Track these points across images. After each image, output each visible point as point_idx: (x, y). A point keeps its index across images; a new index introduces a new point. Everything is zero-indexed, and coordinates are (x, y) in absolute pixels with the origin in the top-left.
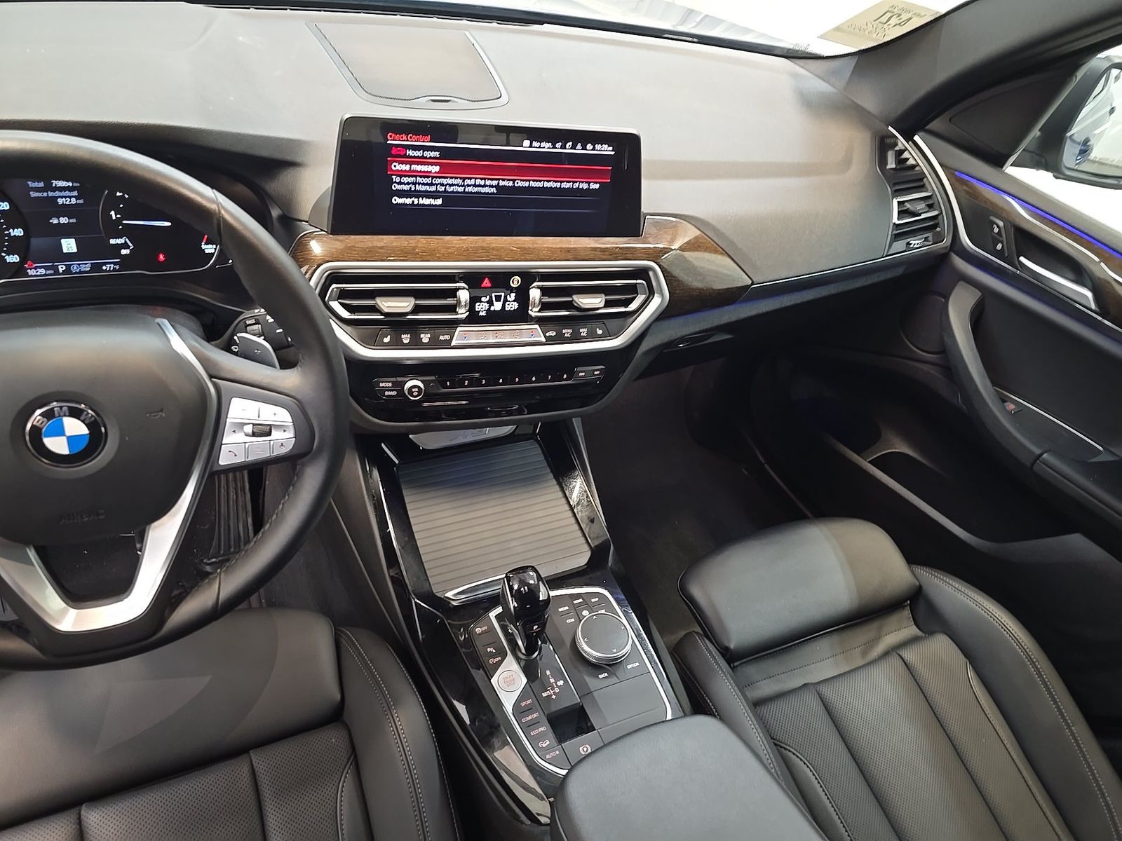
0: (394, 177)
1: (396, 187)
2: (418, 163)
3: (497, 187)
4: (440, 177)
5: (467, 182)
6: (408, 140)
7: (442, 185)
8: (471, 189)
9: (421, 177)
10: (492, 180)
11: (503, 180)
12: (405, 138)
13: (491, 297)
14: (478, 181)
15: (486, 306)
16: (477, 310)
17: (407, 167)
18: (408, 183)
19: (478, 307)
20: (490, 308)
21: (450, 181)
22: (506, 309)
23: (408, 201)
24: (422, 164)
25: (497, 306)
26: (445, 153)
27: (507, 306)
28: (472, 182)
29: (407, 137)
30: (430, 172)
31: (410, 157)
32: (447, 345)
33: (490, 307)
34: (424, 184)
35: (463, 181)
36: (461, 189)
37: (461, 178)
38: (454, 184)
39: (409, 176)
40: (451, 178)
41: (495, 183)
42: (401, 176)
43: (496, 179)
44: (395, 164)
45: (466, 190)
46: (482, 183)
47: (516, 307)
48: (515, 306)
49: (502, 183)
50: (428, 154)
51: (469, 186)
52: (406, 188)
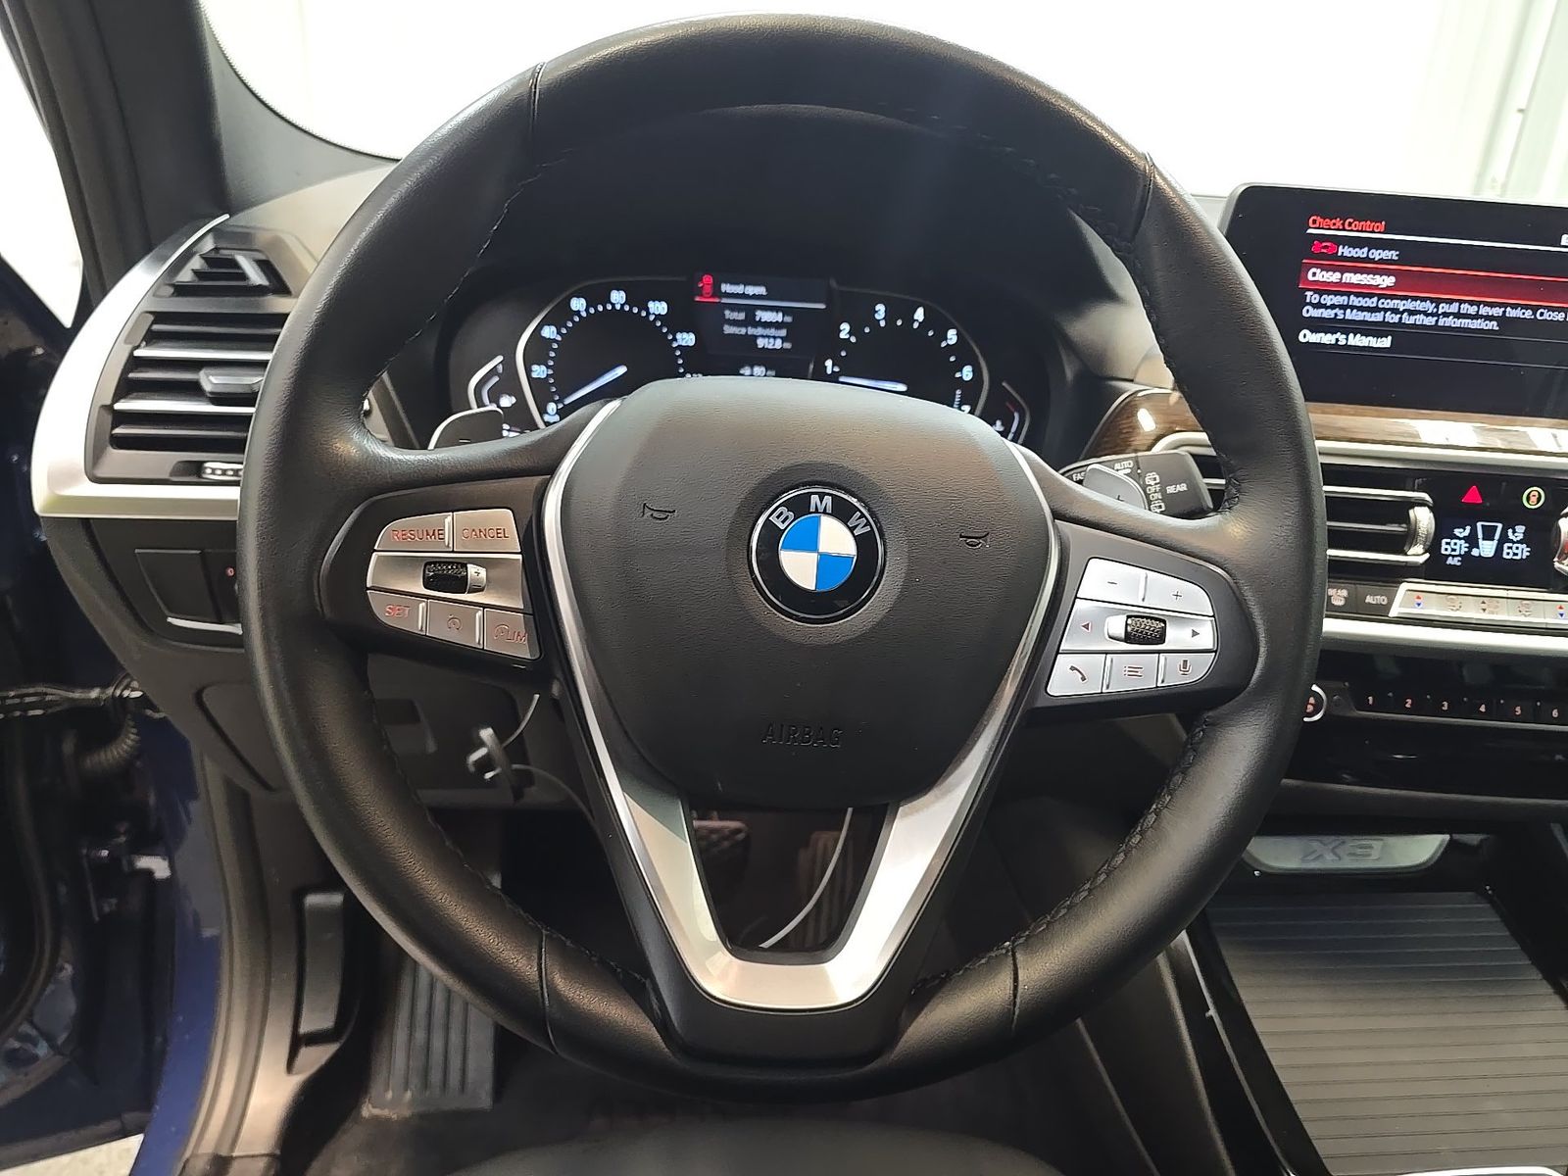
0: (1309, 294)
1: (1309, 312)
2: (1356, 270)
3: (1502, 320)
4: (1392, 297)
5: (1444, 308)
6: (1344, 230)
7: (1395, 311)
8: (1450, 322)
9: (1358, 295)
10: (1492, 305)
11: (1514, 307)
12: (1339, 223)
13: (1474, 531)
14: (1466, 308)
15: (1462, 547)
16: (1443, 552)
17: (1334, 277)
18: (1333, 307)
19: (1445, 547)
20: (1470, 551)
21: (1410, 305)
22: (1505, 556)
23: (1328, 339)
24: (1362, 271)
25: (1487, 549)
26: (1408, 253)
27: (1506, 550)
28: (1454, 308)
29: (1343, 224)
30: (1377, 287)
31: (1344, 258)
32: (1379, 614)
33: (1470, 548)
34: (1361, 309)
35: (1437, 307)
36: (1430, 321)
37: (1432, 300)
38: (1418, 311)
39: (1336, 293)
40: (1415, 299)
41: (1497, 312)
42: (1321, 293)
43: (1500, 305)
44: (1313, 270)
45: (1441, 323)
46: (1472, 310)
47: (1526, 554)
48: (1523, 552)
49: (1511, 313)
50: (1376, 254)
51: (1446, 315)
52: (1328, 314)
